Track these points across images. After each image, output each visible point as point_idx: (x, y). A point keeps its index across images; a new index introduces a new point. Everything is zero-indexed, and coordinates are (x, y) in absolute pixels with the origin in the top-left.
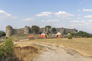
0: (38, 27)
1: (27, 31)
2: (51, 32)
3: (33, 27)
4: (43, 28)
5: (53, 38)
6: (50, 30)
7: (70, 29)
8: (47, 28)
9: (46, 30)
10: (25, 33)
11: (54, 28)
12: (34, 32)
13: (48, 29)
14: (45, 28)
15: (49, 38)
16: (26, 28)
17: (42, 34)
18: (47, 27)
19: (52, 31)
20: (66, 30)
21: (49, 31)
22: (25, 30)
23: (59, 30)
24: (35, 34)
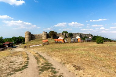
0: (55, 32)
1: (45, 36)
3: (51, 32)
4: (60, 34)
5: (73, 42)
6: (67, 35)
7: (85, 34)
8: (64, 34)
10: (43, 38)
11: (71, 33)
12: (52, 37)
14: (62, 34)
15: (68, 43)
16: (43, 33)
17: (59, 38)
18: (64, 32)
19: (69, 36)
20: (82, 35)
22: (43, 36)
23: (75, 35)
24: (52, 39)
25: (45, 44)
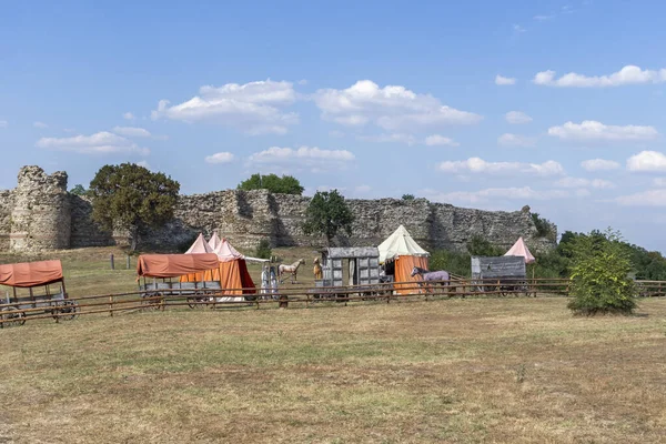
0: (160, 178)
1: (44, 221)
2: (296, 233)
3: (108, 178)
4: (214, 200)
6: (292, 217)
8: (260, 202)
9: (246, 211)
10: (18, 244)
11: (335, 197)
12: (121, 234)
13: (273, 206)
14: (241, 197)
15: (284, 301)
16: (27, 184)
19: (307, 229)
20: (446, 221)
21: (277, 223)
22: (18, 214)
23: (379, 216)
24: (121, 258)
25: (26, 307)
